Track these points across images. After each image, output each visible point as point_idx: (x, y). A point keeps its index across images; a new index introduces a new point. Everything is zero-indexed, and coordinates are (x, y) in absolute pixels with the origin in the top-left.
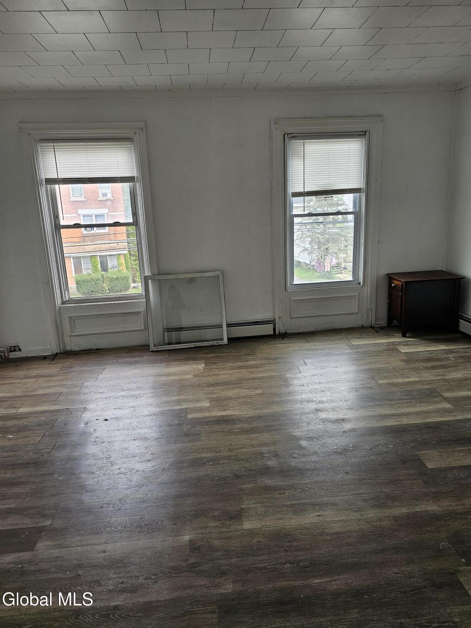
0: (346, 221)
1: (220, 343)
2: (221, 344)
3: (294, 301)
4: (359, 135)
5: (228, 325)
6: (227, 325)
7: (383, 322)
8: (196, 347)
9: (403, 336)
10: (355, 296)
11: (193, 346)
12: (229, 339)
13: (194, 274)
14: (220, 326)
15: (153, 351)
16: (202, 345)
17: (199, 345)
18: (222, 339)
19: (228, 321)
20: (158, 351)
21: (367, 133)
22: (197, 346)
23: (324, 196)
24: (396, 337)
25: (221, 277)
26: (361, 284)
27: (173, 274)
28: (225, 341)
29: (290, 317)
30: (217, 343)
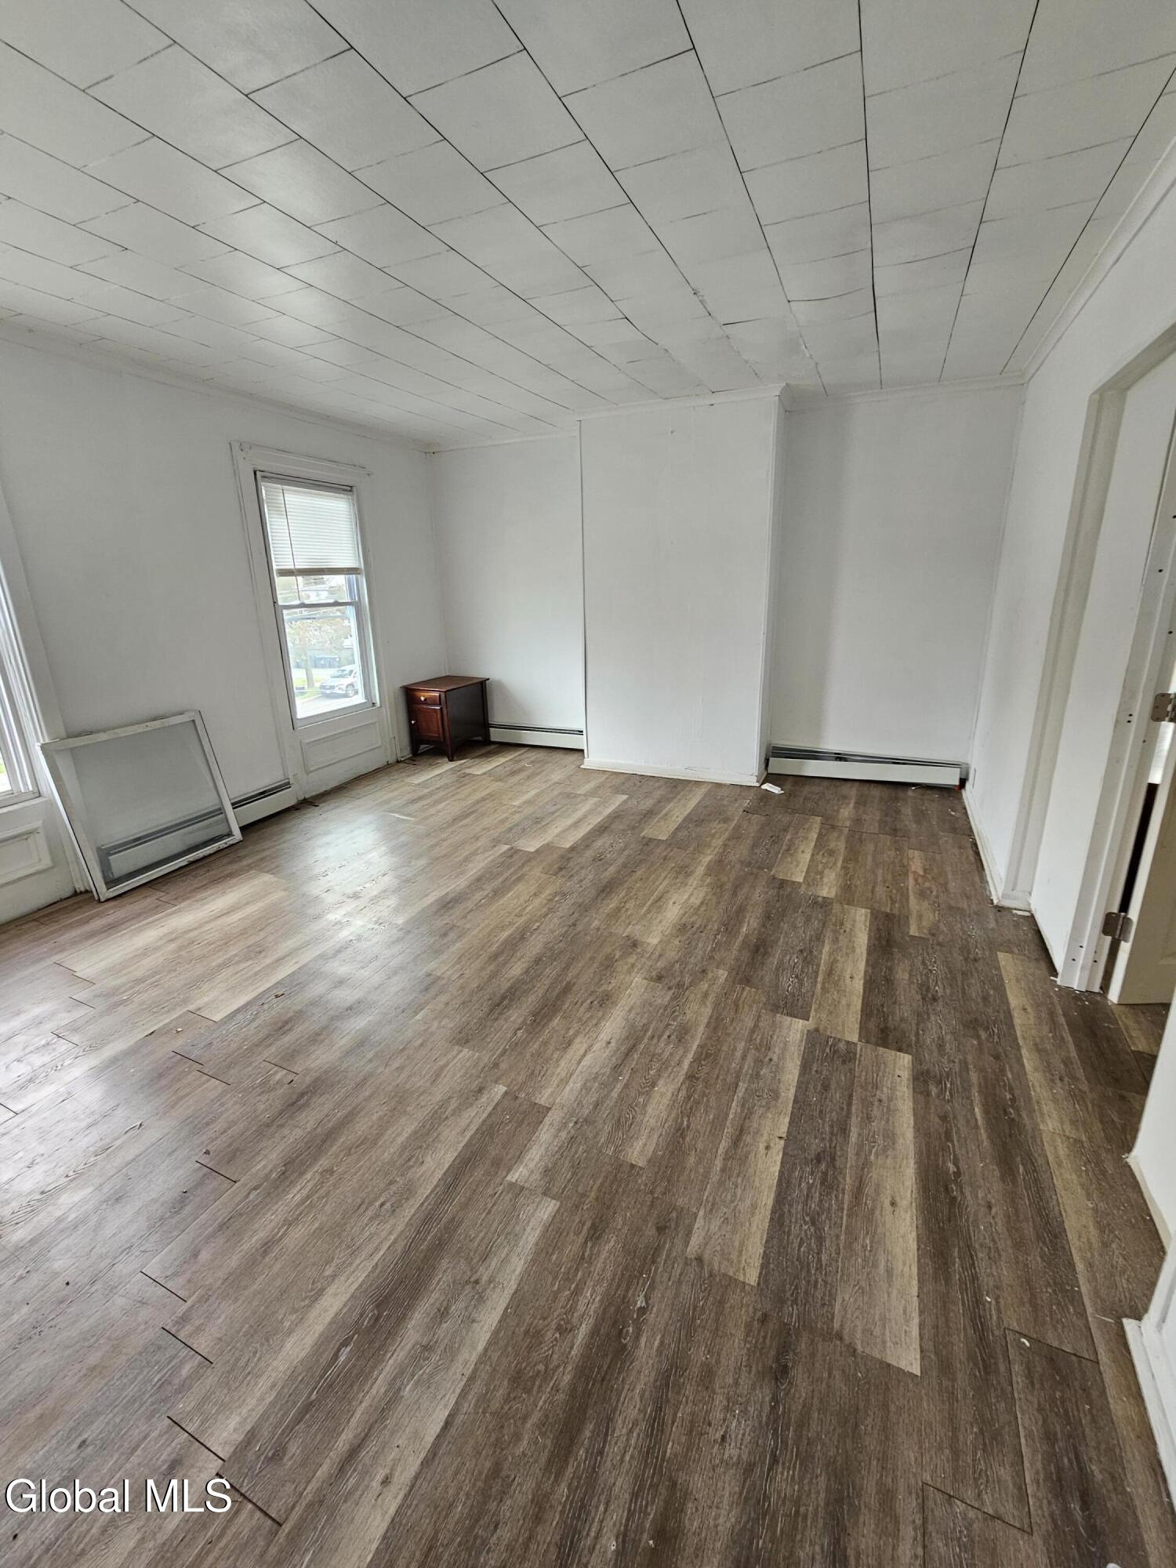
0: (344, 617)
1: (229, 841)
2: (232, 842)
3: (308, 744)
4: (344, 490)
5: (236, 805)
6: (233, 804)
7: (407, 753)
8: (191, 863)
9: (450, 761)
10: (374, 723)
11: (185, 863)
12: (243, 829)
13: (148, 724)
14: (220, 811)
15: (108, 900)
16: (201, 855)
17: (197, 857)
18: (230, 834)
19: (231, 797)
20: (120, 896)
21: (354, 489)
22: (191, 859)
23: (313, 577)
24: (443, 764)
25: (199, 723)
26: (378, 704)
27: (104, 731)
28: (237, 835)
29: (306, 771)
30: (226, 843)
